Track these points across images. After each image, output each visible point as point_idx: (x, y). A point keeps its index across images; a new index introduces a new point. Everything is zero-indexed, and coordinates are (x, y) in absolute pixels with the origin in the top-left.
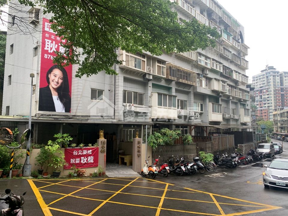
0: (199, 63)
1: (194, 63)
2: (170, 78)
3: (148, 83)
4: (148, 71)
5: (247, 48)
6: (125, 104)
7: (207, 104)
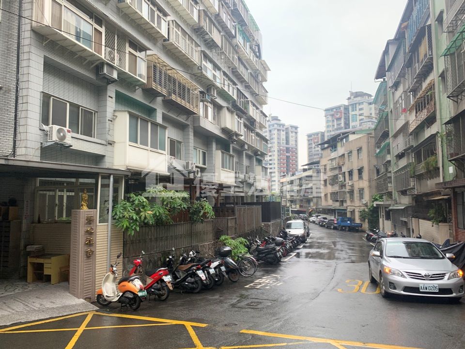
0: (204, 72)
1: (196, 71)
2: (154, 86)
3: (106, 89)
4: (108, 57)
5: (267, 68)
6: (45, 127)
7: (214, 152)
